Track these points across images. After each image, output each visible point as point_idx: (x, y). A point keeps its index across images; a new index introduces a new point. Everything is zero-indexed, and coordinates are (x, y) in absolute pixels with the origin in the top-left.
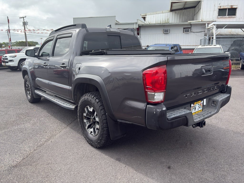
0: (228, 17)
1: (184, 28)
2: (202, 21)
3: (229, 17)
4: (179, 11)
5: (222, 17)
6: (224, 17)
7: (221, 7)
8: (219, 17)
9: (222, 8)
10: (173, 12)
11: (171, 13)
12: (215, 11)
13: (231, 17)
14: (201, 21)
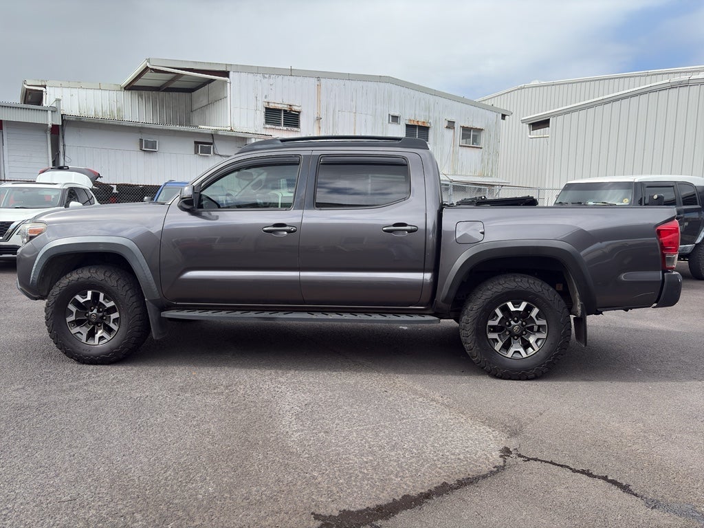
0: (285, 128)
1: (196, 143)
2: (231, 130)
3: (287, 130)
4: (150, 92)
5: (274, 127)
6: (277, 127)
7: (270, 104)
8: (268, 126)
9: (272, 106)
10: (133, 92)
11: (128, 93)
12: (258, 112)
13: (291, 130)
14: (229, 129)
